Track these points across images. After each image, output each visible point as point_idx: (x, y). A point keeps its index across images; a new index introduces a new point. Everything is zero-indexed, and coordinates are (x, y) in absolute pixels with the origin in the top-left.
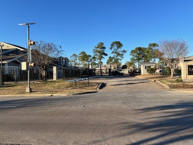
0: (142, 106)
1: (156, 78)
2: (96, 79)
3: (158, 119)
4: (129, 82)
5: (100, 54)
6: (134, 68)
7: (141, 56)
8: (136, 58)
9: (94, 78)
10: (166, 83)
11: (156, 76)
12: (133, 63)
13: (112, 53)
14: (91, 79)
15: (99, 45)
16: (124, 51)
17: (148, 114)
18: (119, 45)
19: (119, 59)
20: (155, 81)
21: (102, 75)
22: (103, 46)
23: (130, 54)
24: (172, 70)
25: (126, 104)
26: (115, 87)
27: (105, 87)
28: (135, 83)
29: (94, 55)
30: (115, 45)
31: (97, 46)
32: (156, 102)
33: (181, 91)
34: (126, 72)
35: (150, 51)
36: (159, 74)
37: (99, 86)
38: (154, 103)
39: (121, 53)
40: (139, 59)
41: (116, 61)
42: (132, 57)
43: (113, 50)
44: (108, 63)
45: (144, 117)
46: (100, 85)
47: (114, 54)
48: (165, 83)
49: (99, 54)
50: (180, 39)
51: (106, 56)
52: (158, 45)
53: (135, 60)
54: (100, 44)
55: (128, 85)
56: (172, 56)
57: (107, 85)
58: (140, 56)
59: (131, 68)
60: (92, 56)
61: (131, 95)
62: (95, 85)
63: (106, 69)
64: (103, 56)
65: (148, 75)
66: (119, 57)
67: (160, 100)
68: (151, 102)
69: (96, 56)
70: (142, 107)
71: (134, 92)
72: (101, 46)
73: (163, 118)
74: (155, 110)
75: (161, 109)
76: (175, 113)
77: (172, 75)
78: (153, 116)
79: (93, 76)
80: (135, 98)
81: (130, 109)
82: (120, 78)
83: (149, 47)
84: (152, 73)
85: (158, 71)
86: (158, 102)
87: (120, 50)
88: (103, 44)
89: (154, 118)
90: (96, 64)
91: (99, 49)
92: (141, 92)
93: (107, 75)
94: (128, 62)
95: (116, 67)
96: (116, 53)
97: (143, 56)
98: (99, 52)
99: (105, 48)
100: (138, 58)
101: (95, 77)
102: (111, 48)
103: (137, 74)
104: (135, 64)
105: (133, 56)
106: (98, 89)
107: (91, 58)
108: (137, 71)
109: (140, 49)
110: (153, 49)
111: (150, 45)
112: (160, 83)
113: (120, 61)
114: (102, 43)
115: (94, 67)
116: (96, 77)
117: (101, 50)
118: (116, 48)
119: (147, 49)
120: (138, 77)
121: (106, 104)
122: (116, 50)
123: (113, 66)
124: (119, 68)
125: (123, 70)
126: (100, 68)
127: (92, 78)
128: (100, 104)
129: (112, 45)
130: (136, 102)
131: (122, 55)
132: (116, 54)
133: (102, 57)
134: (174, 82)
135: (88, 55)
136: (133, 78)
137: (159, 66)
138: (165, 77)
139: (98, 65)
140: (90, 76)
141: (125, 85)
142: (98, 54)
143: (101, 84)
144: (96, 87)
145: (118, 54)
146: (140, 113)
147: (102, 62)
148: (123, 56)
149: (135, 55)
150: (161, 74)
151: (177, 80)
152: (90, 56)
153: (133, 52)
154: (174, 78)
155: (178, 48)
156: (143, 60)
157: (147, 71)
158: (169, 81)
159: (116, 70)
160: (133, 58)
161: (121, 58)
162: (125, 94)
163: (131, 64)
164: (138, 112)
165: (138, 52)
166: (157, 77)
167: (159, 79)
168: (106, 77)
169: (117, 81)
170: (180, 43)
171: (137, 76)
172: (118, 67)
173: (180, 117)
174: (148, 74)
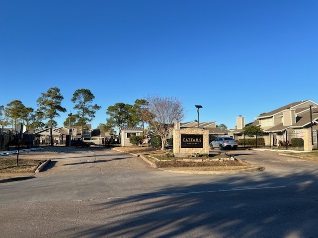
0: (109, 197)
1: (141, 152)
2: (39, 153)
3: (128, 215)
4: (97, 159)
5: (52, 108)
6: (112, 135)
7: (123, 116)
8: (115, 120)
9: (34, 151)
10: (153, 159)
11: (142, 148)
12: (111, 127)
13: (76, 108)
14: (28, 152)
15: (51, 92)
16: (97, 107)
17: (116, 210)
18: (89, 95)
19: (87, 119)
20: (138, 156)
21: (52, 146)
22: (58, 94)
23: (107, 113)
24: (163, 140)
25: (85, 196)
26: (71, 168)
27: (53, 168)
28: (107, 160)
29: (39, 108)
30: (81, 95)
31: (46, 93)
32: (133, 189)
33: (170, 171)
34: (97, 141)
35: (137, 110)
36: (147, 145)
37: (40, 166)
38: (129, 192)
39: (90, 109)
40: (120, 122)
41: (82, 122)
42: (109, 117)
43: (77, 103)
44: (65, 124)
45: (108, 216)
46: (43, 164)
47: (79, 110)
48: (151, 160)
49: (50, 108)
50: (174, 98)
51: (62, 112)
52: (148, 102)
53: (113, 122)
54: (53, 90)
55: (95, 164)
56: (164, 119)
57: (56, 164)
58: (121, 117)
59: (107, 134)
60: (35, 110)
61: (97, 180)
62: (33, 164)
63: (63, 135)
64: (58, 112)
65: (131, 147)
66: (87, 116)
67: (138, 187)
68: (126, 190)
69: (43, 111)
70: (109, 199)
71: (103, 175)
72: (56, 94)
73: (136, 214)
74: (128, 203)
75: (138, 199)
76: (154, 204)
77: (163, 147)
78: (122, 212)
79: (32, 147)
80: (103, 184)
81: (89, 204)
82: (84, 152)
83: (135, 105)
84: (137, 144)
85: (146, 141)
86: (135, 189)
87: (89, 105)
88: (58, 90)
89: (122, 215)
90: (44, 125)
91: (49, 99)
92: (114, 175)
93: (61, 145)
94: (104, 124)
95: (81, 132)
96: (81, 108)
97: (127, 118)
98: (51, 104)
99: (63, 98)
100: (119, 120)
101: (38, 149)
102: (74, 100)
103: (115, 145)
104: (113, 128)
105: (111, 115)
106: (37, 171)
107: (34, 114)
108: (116, 140)
109: (122, 106)
110: (142, 107)
111: (138, 101)
112: (145, 159)
113: (88, 123)
114: (57, 88)
115: (38, 130)
116: (40, 148)
117: (54, 100)
118: (83, 100)
119: (132, 106)
120: (116, 150)
121: (47, 199)
122: (82, 104)
123: (76, 130)
124: (86, 135)
125: (93, 137)
126: (49, 133)
127: (31, 151)
128: (34, 200)
129: (76, 94)
130: (102, 192)
131: (93, 112)
132: (81, 111)
133: (55, 113)
134: (163, 158)
135: (27, 108)
136: (108, 152)
137: (149, 133)
138: (154, 150)
139: (47, 127)
140: (28, 148)
141: (91, 164)
142: (48, 108)
143: (45, 163)
144: (35, 167)
145: (86, 111)
146: (103, 209)
147: (56, 123)
148: (94, 115)
149: (115, 114)
150: (150, 146)
151: (167, 155)
152: (31, 110)
153: (111, 109)
154: (165, 151)
155: (171, 110)
156: (126, 124)
157: (131, 140)
158: (158, 157)
159: (80, 137)
160: (111, 119)
161: (90, 118)
162: (86, 179)
163: (107, 128)
164: (100, 207)
165: (119, 110)
166: (143, 151)
167: (144, 153)
168: (60, 150)
169: (77, 156)
170: (173, 103)
171: (114, 149)
172: (84, 133)
173: (159, 209)
174: (131, 144)
